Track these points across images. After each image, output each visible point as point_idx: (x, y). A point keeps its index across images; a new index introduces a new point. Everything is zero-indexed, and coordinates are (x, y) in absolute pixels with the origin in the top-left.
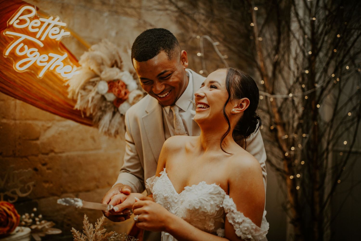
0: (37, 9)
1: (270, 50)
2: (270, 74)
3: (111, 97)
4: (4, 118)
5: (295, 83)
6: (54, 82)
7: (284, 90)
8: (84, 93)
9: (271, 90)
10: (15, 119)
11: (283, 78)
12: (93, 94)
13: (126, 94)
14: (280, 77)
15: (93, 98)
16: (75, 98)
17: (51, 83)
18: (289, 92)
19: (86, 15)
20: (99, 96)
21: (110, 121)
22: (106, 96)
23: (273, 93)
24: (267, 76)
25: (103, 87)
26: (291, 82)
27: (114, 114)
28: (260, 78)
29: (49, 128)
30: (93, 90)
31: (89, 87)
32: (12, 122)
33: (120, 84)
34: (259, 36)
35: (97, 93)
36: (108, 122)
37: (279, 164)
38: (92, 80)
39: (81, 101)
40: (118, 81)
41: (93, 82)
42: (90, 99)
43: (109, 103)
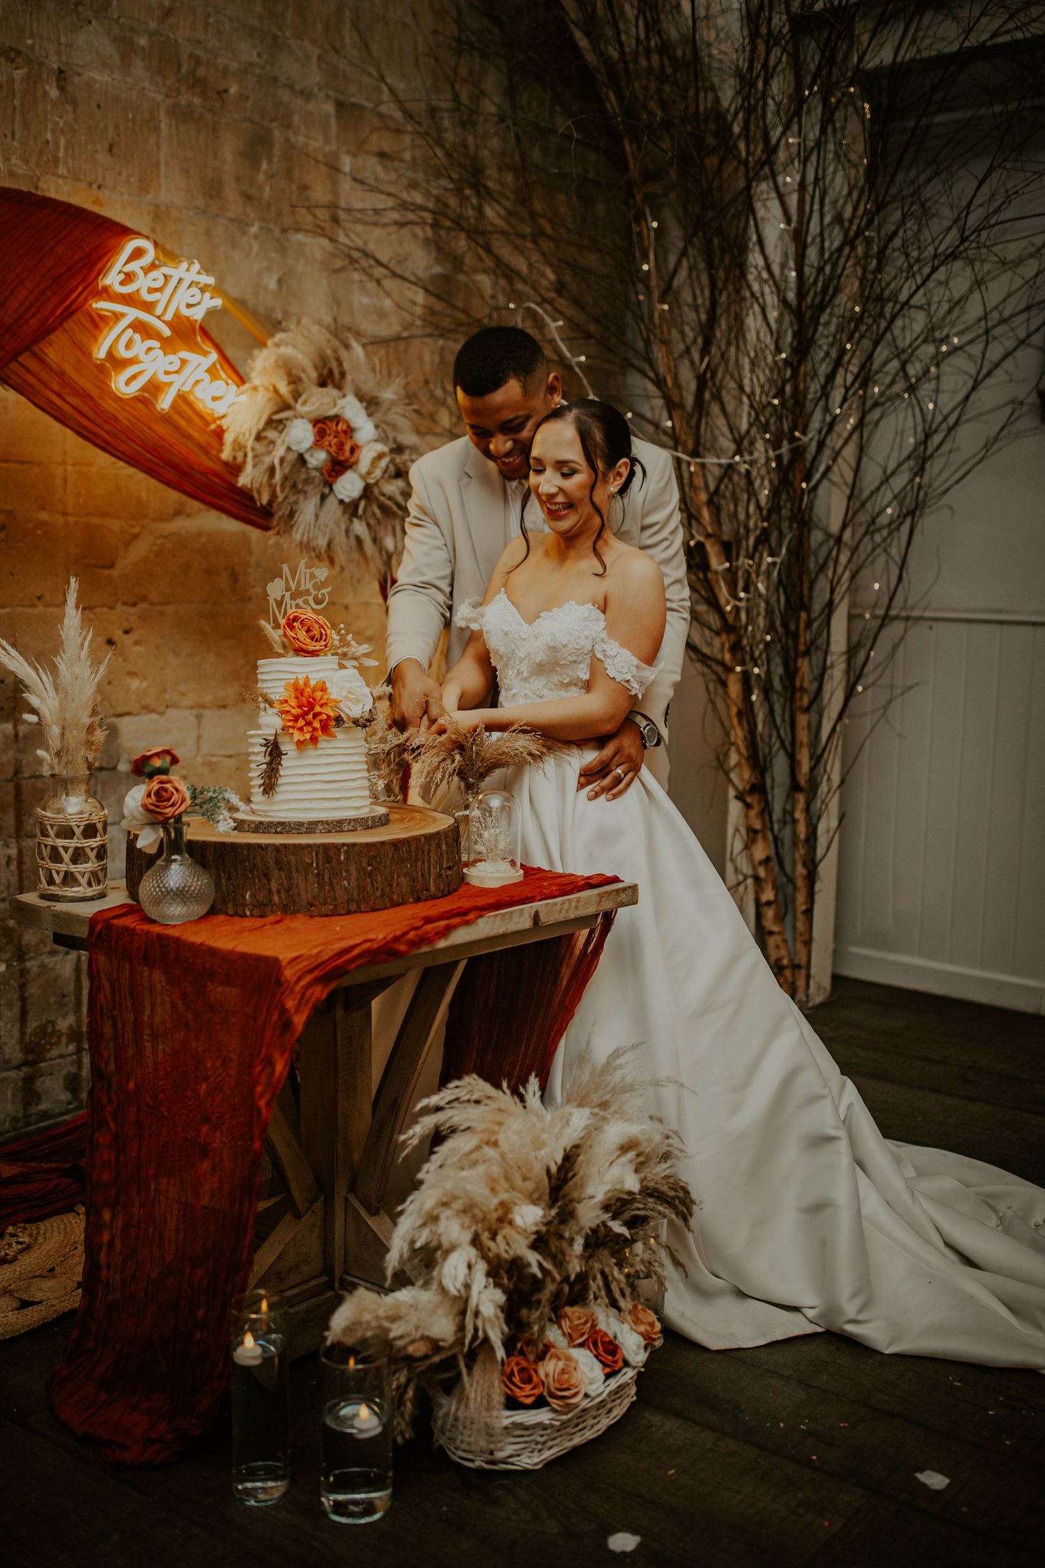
0: (156, 244)
1: (690, 335)
2: (689, 400)
3: (318, 458)
4: (43, 508)
5: (751, 425)
6: (190, 421)
7: (727, 444)
8: (260, 448)
9: (690, 445)
10: (65, 514)
11: (724, 411)
12: (280, 451)
13: (353, 450)
14: (715, 409)
15: (282, 460)
16: (240, 459)
17: (182, 423)
18: (738, 451)
19: (208, 233)
20: (292, 457)
21: (317, 516)
22: (307, 457)
23: (695, 453)
24: (682, 406)
25: (300, 434)
26: (744, 426)
27: (323, 498)
28: (665, 414)
29: (135, 536)
30: (279, 442)
31: (271, 434)
32: (60, 520)
33: (341, 427)
34: (662, 301)
35: (289, 449)
36: (313, 518)
37: (710, 645)
38: (277, 417)
39: (254, 466)
40: (337, 419)
41: (280, 421)
42: (277, 462)
43: (315, 474)
